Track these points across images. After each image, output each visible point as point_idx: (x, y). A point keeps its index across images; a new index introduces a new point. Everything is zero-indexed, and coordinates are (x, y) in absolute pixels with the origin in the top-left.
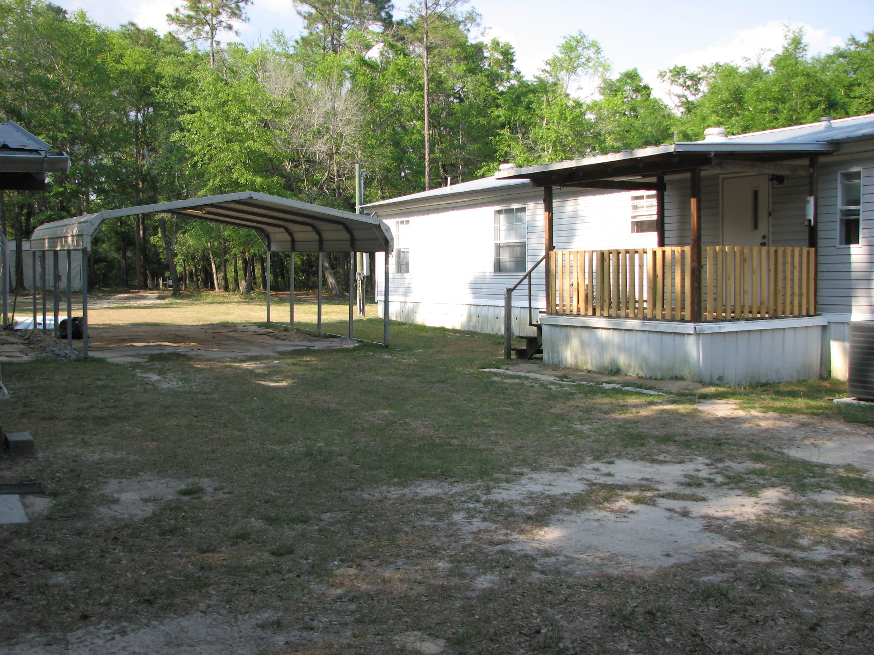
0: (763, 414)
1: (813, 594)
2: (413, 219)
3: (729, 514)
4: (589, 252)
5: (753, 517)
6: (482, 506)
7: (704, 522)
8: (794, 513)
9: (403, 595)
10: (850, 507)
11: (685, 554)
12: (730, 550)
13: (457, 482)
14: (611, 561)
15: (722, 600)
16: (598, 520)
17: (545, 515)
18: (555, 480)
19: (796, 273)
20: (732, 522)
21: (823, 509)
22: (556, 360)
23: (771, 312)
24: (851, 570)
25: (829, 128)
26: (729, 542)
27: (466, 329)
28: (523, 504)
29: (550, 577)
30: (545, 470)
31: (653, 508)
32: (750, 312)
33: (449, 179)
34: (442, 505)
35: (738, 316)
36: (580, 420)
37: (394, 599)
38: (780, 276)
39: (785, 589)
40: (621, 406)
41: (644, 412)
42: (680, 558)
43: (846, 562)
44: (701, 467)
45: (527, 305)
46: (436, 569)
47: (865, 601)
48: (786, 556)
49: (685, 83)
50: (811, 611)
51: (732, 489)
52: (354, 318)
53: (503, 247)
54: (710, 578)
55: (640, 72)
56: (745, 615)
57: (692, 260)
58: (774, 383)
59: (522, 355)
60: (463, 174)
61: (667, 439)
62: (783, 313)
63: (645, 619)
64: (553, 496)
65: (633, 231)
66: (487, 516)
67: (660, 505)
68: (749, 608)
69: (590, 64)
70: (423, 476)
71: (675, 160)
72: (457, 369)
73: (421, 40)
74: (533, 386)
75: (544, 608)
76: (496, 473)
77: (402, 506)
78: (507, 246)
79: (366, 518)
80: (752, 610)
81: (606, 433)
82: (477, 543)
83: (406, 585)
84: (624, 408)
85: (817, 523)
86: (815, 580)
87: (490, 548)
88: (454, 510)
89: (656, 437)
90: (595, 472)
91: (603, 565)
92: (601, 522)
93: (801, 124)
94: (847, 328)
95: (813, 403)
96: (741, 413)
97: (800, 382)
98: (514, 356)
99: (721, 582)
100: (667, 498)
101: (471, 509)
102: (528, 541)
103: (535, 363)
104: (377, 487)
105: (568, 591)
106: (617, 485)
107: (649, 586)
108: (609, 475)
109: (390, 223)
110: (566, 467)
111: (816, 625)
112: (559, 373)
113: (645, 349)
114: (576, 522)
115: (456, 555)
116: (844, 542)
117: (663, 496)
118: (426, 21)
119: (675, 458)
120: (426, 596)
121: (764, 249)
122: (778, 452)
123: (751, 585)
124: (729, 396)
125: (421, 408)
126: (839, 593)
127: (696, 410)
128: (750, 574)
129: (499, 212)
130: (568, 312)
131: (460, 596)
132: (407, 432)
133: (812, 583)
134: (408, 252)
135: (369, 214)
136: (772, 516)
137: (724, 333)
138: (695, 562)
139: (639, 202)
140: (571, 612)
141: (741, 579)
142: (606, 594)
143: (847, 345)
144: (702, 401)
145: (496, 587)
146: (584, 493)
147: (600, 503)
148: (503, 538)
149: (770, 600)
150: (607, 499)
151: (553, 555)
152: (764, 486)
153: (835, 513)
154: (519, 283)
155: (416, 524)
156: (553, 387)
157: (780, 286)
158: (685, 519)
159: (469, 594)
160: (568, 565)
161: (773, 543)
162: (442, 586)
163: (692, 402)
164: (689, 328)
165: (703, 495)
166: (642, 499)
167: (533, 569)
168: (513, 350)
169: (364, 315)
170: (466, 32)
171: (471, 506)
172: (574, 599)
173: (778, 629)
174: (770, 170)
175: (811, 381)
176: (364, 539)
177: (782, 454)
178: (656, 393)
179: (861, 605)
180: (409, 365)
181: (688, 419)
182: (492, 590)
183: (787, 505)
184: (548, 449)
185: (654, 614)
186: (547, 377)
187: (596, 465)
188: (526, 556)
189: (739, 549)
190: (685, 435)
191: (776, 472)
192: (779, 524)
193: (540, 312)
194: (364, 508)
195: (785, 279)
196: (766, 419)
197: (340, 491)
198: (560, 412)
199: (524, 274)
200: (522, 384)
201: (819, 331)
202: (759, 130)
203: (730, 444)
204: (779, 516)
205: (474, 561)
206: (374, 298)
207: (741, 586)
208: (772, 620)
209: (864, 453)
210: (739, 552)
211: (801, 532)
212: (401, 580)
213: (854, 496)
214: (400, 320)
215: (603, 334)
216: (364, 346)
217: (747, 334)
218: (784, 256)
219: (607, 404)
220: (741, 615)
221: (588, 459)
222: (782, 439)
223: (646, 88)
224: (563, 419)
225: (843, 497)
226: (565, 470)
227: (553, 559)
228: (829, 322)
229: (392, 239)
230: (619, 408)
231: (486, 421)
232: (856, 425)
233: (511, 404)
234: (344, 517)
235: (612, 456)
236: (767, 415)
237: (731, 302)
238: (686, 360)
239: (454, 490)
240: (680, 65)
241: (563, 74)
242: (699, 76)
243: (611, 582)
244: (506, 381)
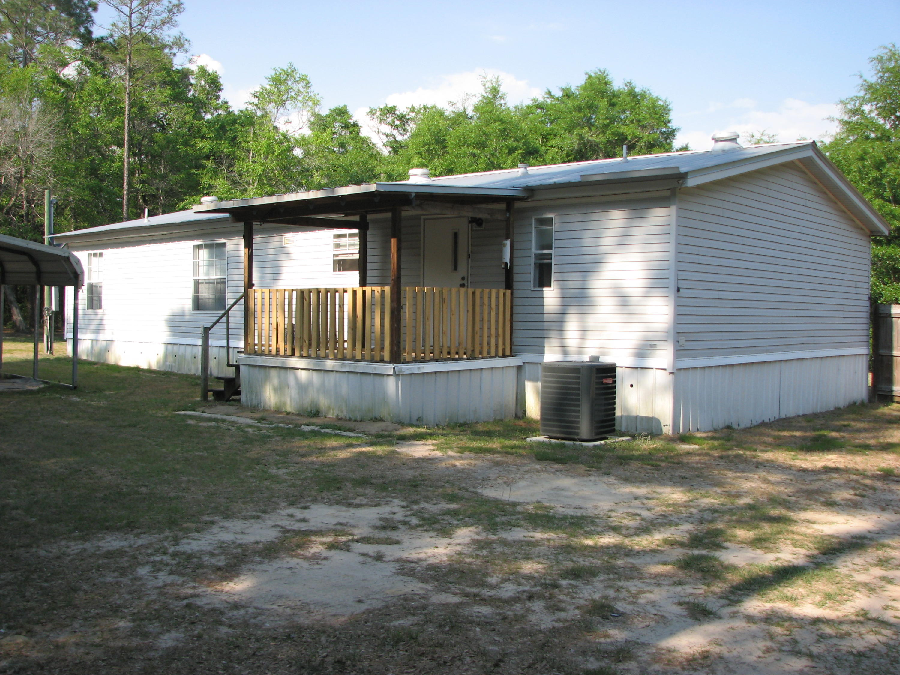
0: (459, 454)
1: (499, 631)
2: (107, 252)
3: (422, 556)
4: (289, 290)
5: (445, 558)
6: (169, 558)
7: (397, 565)
8: (485, 552)
9: (77, 661)
10: (536, 544)
11: (377, 599)
12: (422, 592)
13: (144, 533)
14: (302, 610)
15: (412, 644)
16: (290, 568)
17: (235, 565)
18: (248, 528)
19: (493, 314)
20: (424, 564)
21: (512, 547)
22: (254, 402)
23: (469, 353)
24: (535, 604)
25: (526, 175)
26: (421, 585)
27: (162, 369)
28: (212, 554)
29: (239, 631)
30: (238, 518)
31: (347, 553)
32: (449, 353)
33: (147, 210)
34: (126, 559)
35: (437, 357)
36: (276, 464)
37: (68, 666)
38: (478, 318)
39: (473, 628)
40: (319, 449)
41: (342, 454)
42: (371, 604)
43: (531, 597)
44: (396, 509)
45: (225, 344)
46: (117, 629)
47: (545, 633)
48: (475, 595)
49: (394, 122)
50: (496, 648)
51: (425, 530)
52: (40, 357)
53: (202, 283)
54: (401, 622)
55: (350, 110)
56: (433, 657)
57: (392, 301)
58: (472, 423)
59: (220, 396)
60: (164, 206)
61: (364, 482)
62: (481, 353)
63: (334, 668)
64: (245, 545)
65: (334, 270)
66: (174, 568)
67: (354, 550)
68: (438, 649)
69: (300, 98)
70: (107, 528)
71: (377, 200)
72: (151, 412)
73: (123, 62)
74: (229, 429)
75: (231, 664)
76: (186, 522)
77: (82, 562)
78: (206, 283)
79: (40, 577)
80: (441, 652)
81: (303, 477)
82: (162, 598)
83: (82, 650)
84: (322, 450)
85: (505, 561)
86: (501, 617)
87: (176, 603)
88: (139, 564)
89: (353, 480)
90: (289, 518)
91: (293, 614)
92: (293, 570)
93: (501, 169)
94: (540, 368)
95: (508, 442)
96: (438, 454)
97: (497, 421)
98: (211, 397)
99: (412, 625)
100: (361, 543)
101: (158, 562)
102: (217, 593)
103: (233, 405)
104: (56, 542)
105: (257, 645)
106: (311, 531)
107: (340, 634)
108: (304, 520)
109: (82, 256)
110: (259, 514)
111: (500, 660)
112: (258, 415)
113: (344, 389)
114: (267, 571)
115: (139, 612)
116: (529, 578)
117: (357, 541)
118: (130, 42)
119: (371, 501)
120: (103, 660)
121: (463, 290)
122: (473, 492)
123: (441, 626)
124: (428, 436)
125: (109, 454)
126: (523, 628)
127: (394, 452)
128: (441, 615)
129: (199, 247)
130: (267, 352)
131: (141, 657)
132: (92, 481)
133: (498, 620)
134: (101, 287)
135: (59, 245)
136: (463, 556)
137: (424, 373)
138: (387, 607)
139: (342, 241)
140: (259, 667)
141: (431, 622)
142: (296, 646)
143: (539, 384)
144: (401, 442)
145: (181, 645)
146: (276, 540)
147: (293, 551)
148: (190, 591)
149: (458, 640)
150: (300, 546)
151: (243, 607)
152: (457, 526)
153: (523, 550)
154: (217, 322)
155: (97, 581)
156: (250, 430)
157: (477, 327)
158: (379, 563)
159: (151, 654)
160: (257, 617)
161: (464, 583)
162: (122, 648)
163: (391, 444)
164: (389, 368)
165: (397, 538)
166: (336, 544)
167: (220, 623)
168: (211, 391)
169: (52, 353)
170: (172, 57)
171: (157, 558)
172: (262, 652)
173: (465, 668)
174: (469, 212)
175: (507, 420)
176: (37, 602)
177: (476, 493)
178: (356, 435)
179: (542, 638)
180: (99, 408)
181: (384, 460)
182: (176, 648)
183: (479, 544)
184: (242, 495)
185: (344, 663)
186: (244, 420)
187: (291, 511)
188: (214, 610)
189: (431, 591)
190: (382, 477)
191: (469, 512)
192: (470, 564)
193: (239, 352)
194: (39, 566)
195: (482, 321)
196: (462, 459)
197: (13, 549)
198: (256, 456)
199: (223, 312)
200: (218, 427)
201: (514, 372)
202: (461, 173)
203: (427, 486)
204: (471, 556)
205: (158, 618)
206: (64, 335)
207: (431, 628)
208: (459, 659)
209: (553, 489)
210: (430, 594)
211: (490, 570)
212: (77, 644)
213: (542, 532)
214: (91, 359)
215: (303, 375)
216: (51, 388)
217: (446, 375)
218: (482, 298)
219: (304, 446)
220: (430, 657)
221: (283, 504)
222: (477, 479)
223: (356, 125)
224: (258, 464)
225: (531, 534)
226: (258, 517)
227: (242, 612)
228: (524, 363)
229: (83, 273)
230: (317, 451)
231: (178, 467)
232: (546, 463)
233: (205, 449)
234: (16, 578)
235: (308, 501)
236: (463, 455)
237: (430, 342)
238: (385, 400)
239: (140, 542)
240: (390, 105)
241: (271, 108)
242: (408, 117)
243: (301, 632)
244: (201, 424)
